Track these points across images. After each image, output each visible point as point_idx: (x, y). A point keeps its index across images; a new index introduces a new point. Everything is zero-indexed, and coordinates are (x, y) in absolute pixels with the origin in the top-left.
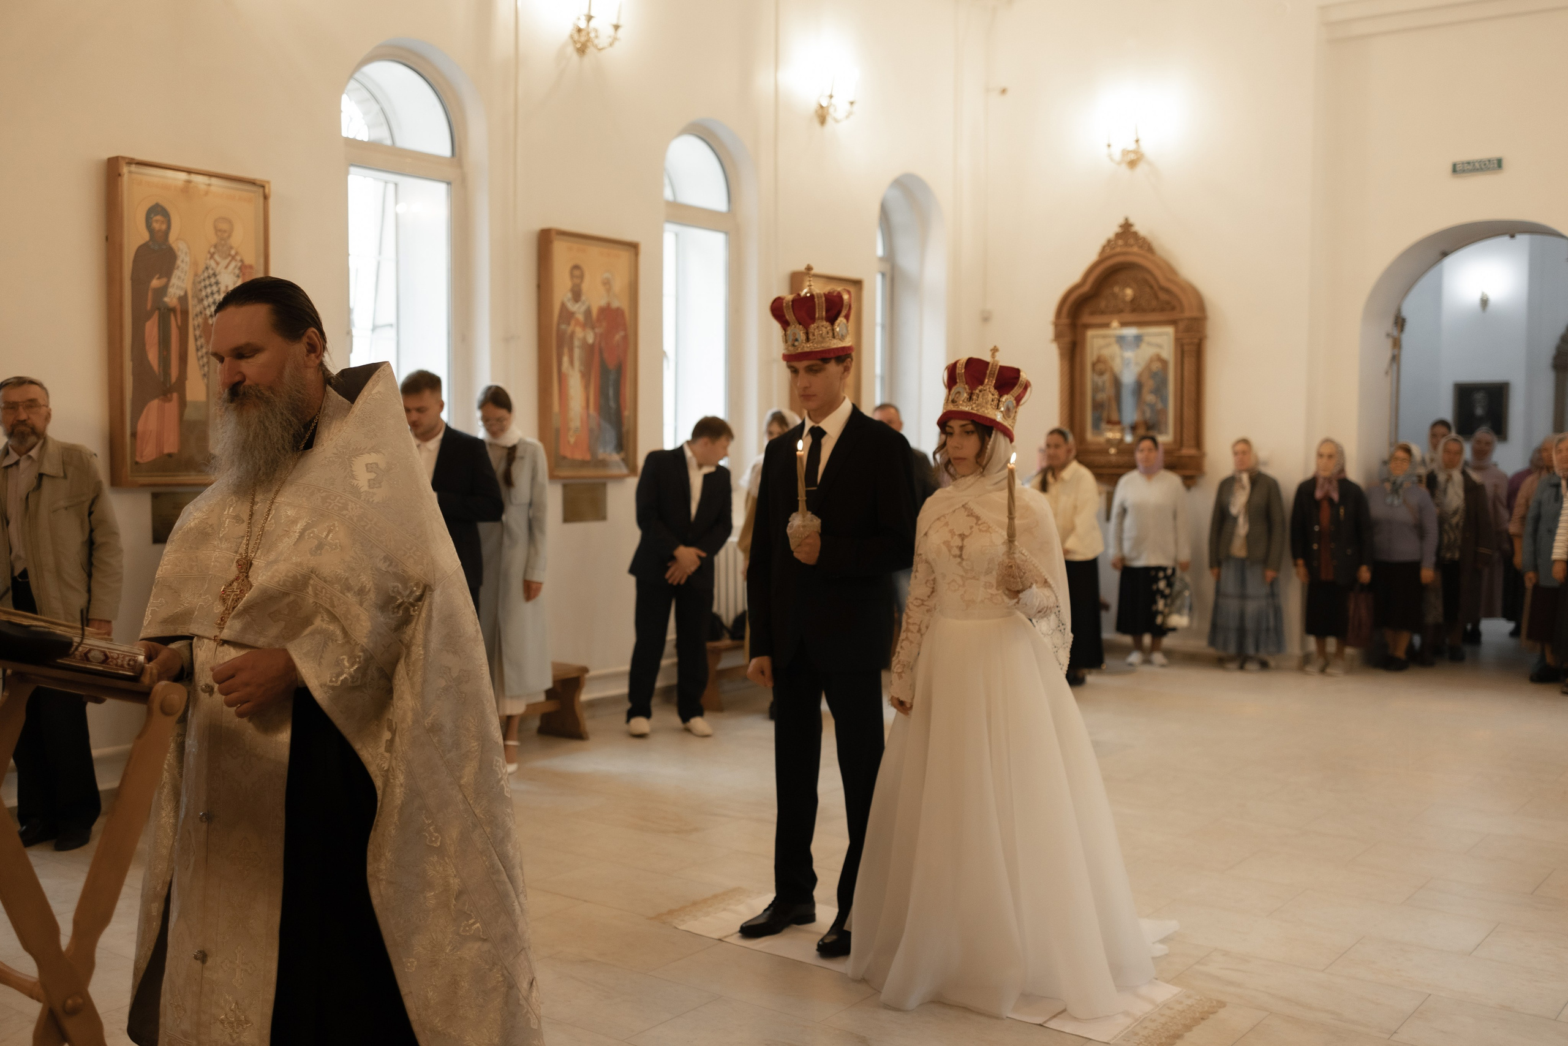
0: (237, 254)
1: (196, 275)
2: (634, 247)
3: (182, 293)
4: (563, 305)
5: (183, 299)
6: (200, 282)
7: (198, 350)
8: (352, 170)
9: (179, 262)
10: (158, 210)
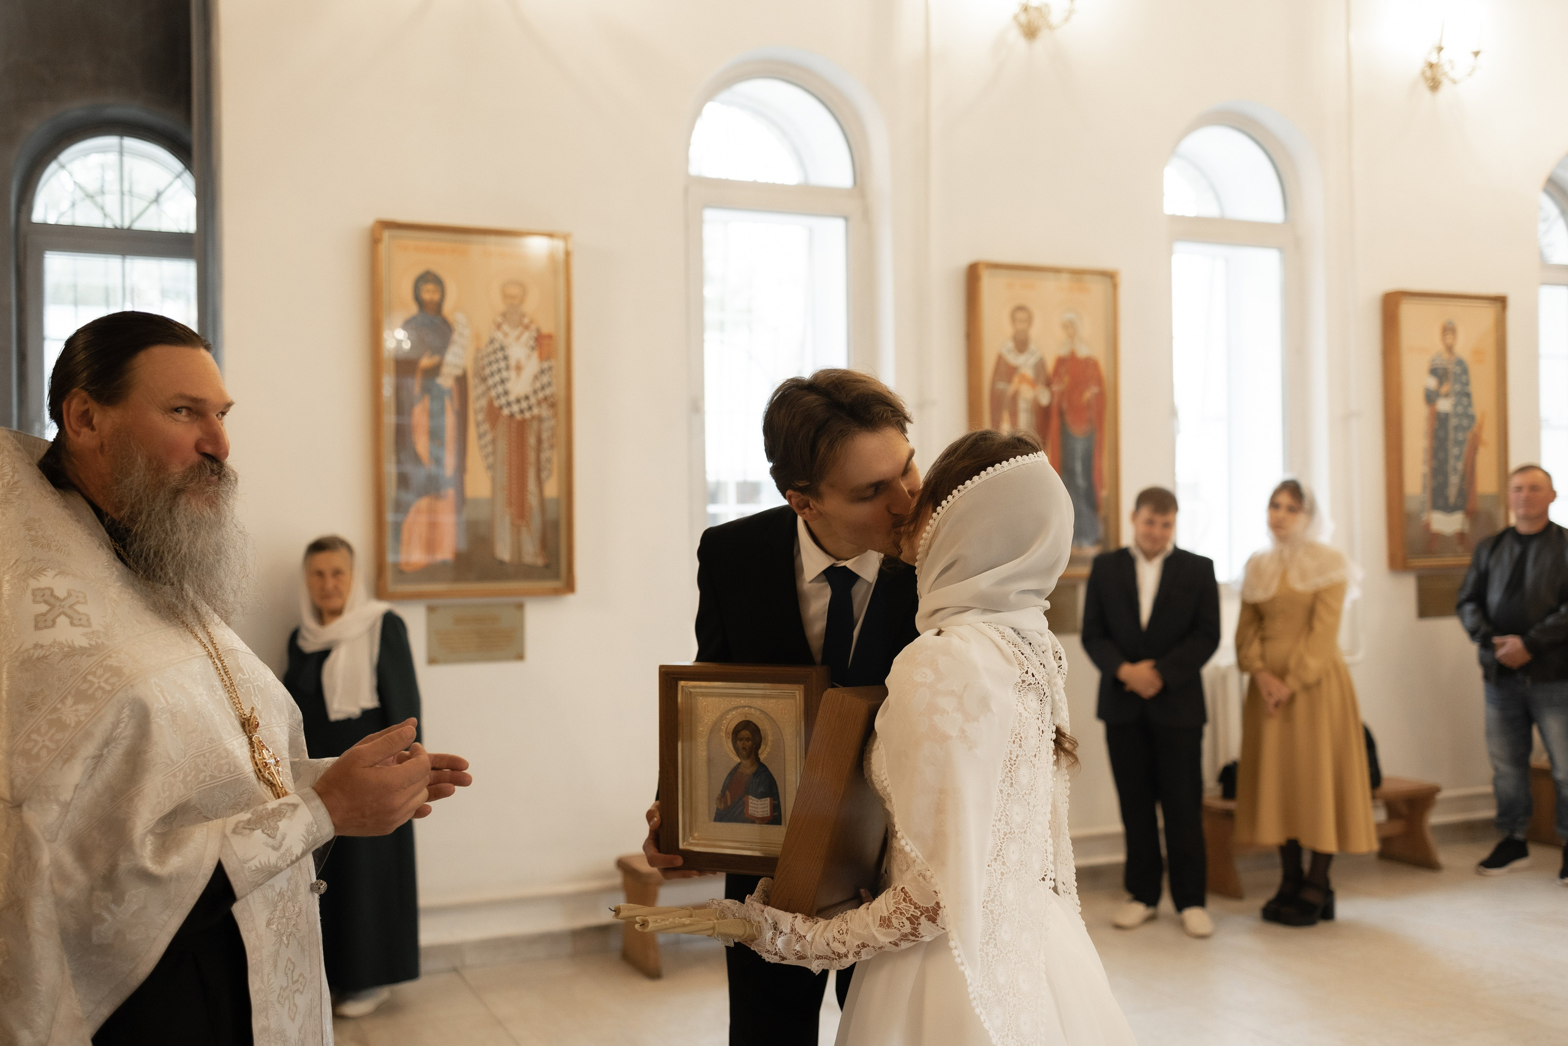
0: (531, 322)
1: (478, 350)
2: (1110, 277)
3: (459, 372)
4: (1000, 360)
5: (462, 381)
6: (482, 359)
7: (481, 436)
8: (709, 214)
9: (455, 337)
10: (428, 278)
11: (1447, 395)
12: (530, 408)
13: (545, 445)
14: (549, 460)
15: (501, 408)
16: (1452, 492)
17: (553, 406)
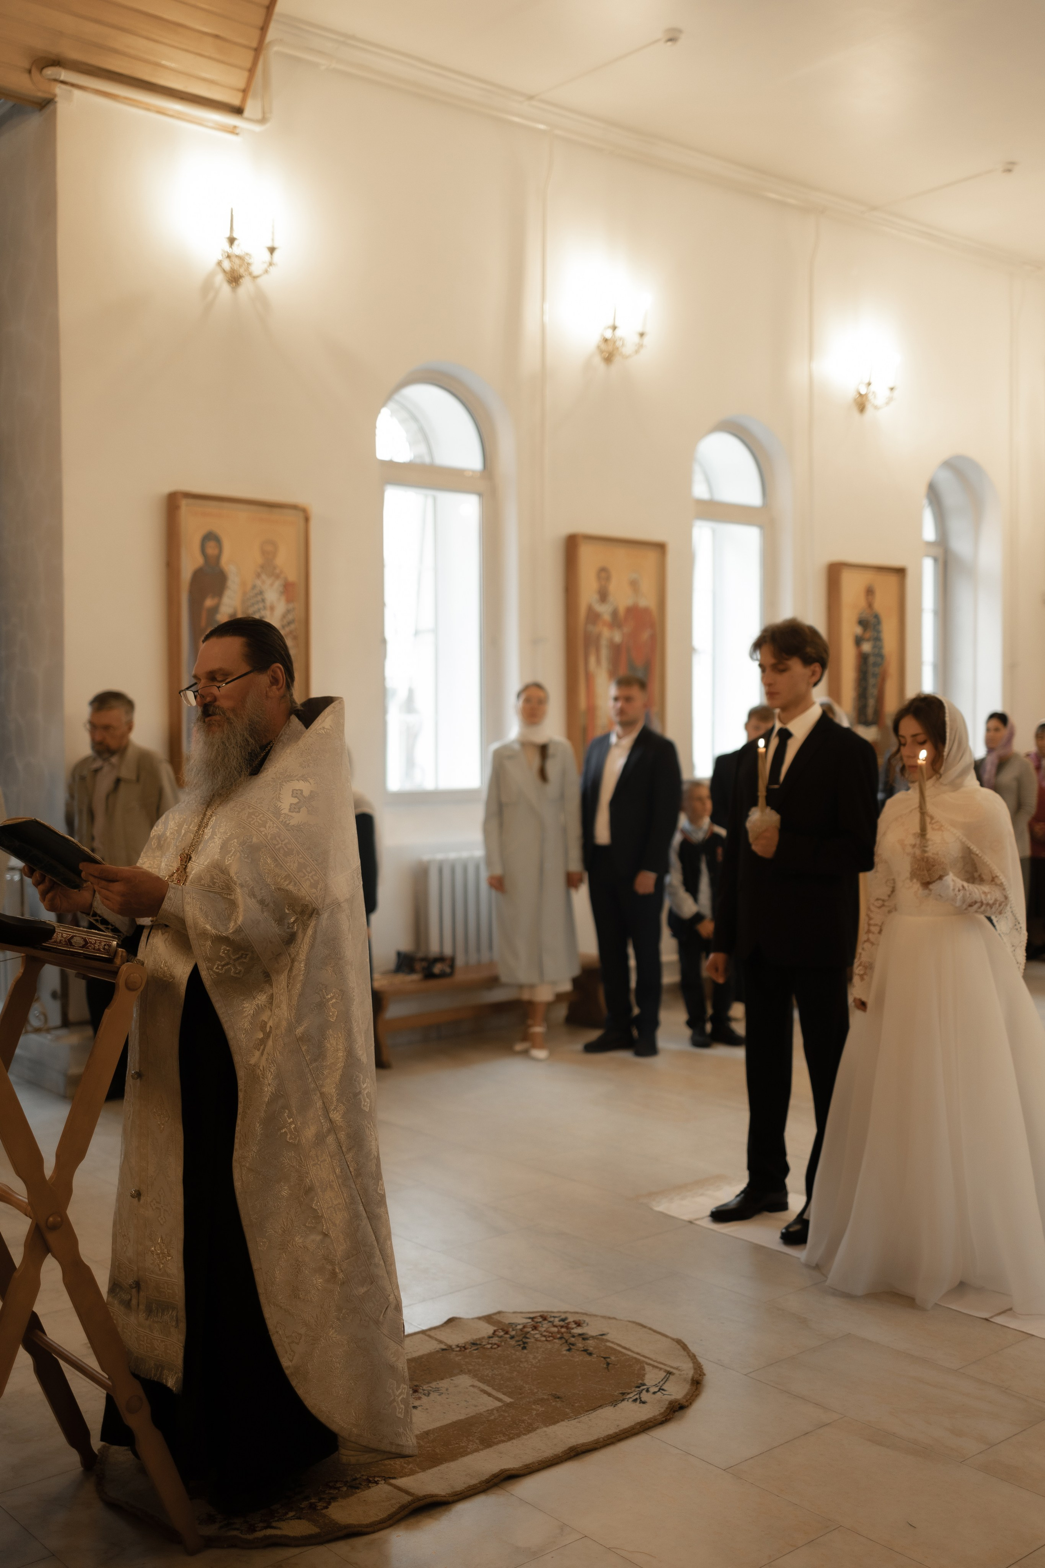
0: (281, 573)
1: (245, 594)
2: (661, 547)
3: (232, 610)
4: (590, 607)
6: (248, 599)
8: (388, 490)
9: (229, 583)
10: (211, 537)
11: (868, 640)
16: (870, 711)
17: (296, 638)
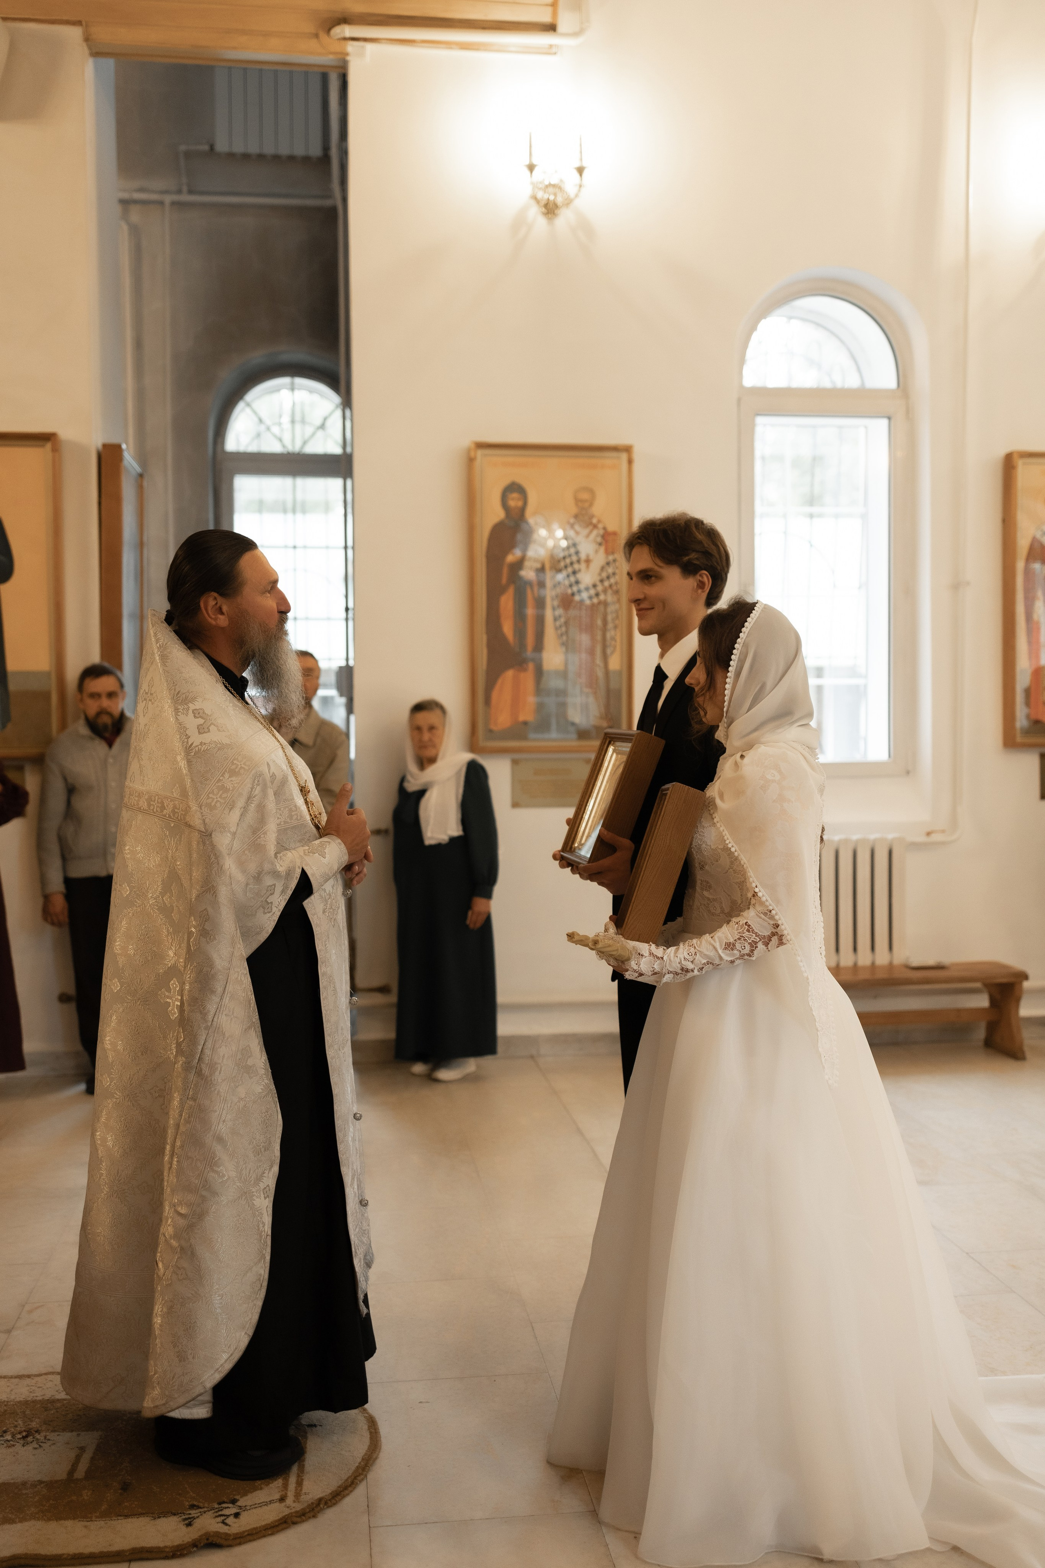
0: (599, 521)
1: (554, 547)
3: (539, 566)
5: (541, 571)
6: (558, 554)
7: (555, 619)
8: (760, 420)
9: (535, 537)
10: (514, 488)
12: (597, 595)
13: (610, 625)
14: (613, 639)
15: (573, 594)
17: (617, 592)
